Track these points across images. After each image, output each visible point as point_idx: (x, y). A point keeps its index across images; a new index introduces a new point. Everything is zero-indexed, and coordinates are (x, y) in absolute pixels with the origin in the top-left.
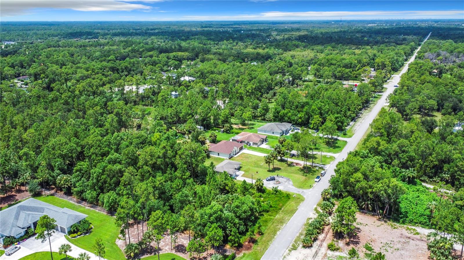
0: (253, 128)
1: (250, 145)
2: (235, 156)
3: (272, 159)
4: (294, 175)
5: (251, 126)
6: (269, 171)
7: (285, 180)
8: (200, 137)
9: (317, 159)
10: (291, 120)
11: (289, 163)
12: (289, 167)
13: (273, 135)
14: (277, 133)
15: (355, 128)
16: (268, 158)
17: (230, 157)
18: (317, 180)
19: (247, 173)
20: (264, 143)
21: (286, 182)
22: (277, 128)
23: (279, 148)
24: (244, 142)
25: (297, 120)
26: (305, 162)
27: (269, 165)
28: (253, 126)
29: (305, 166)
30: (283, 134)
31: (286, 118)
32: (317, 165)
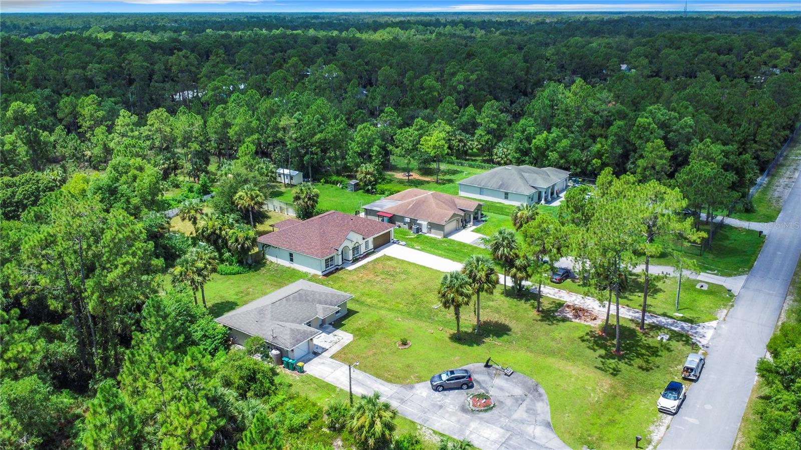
0: (450, 181)
1: (418, 230)
2: (351, 268)
3: (468, 290)
4: (561, 364)
5: (448, 177)
6: (459, 338)
7: (518, 391)
8: (237, 196)
9: (660, 296)
10: (567, 162)
11: (546, 305)
12: (545, 326)
13: (506, 202)
14: (518, 196)
15: (776, 194)
16: (450, 287)
17: (331, 269)
18: (670, 403)
19: (363, 343)
20: (471, 227)
21: (519, 401)
22: (520, 181)
23: (509, 246)
24: (401, 219)
25: (589, 163)
26: (613, 307)
27: (457, 314)
28: (452, 177)
29: (613, 321)
30: (540, 199)
31: (553, 156)
32: (663, 320)
